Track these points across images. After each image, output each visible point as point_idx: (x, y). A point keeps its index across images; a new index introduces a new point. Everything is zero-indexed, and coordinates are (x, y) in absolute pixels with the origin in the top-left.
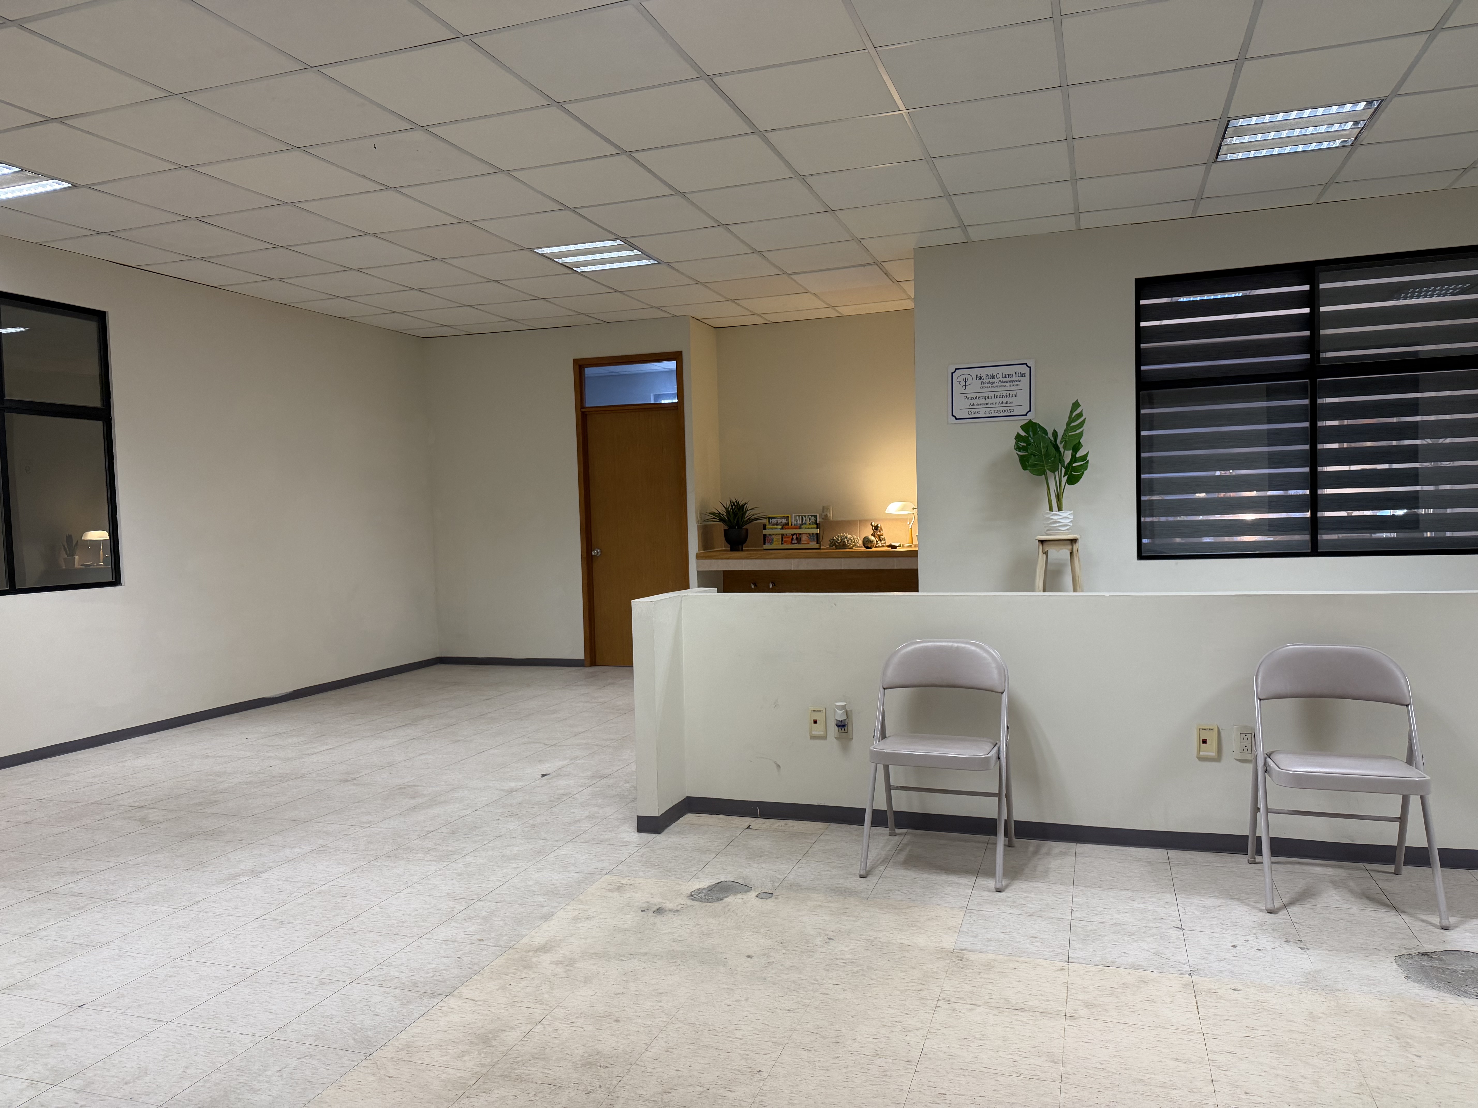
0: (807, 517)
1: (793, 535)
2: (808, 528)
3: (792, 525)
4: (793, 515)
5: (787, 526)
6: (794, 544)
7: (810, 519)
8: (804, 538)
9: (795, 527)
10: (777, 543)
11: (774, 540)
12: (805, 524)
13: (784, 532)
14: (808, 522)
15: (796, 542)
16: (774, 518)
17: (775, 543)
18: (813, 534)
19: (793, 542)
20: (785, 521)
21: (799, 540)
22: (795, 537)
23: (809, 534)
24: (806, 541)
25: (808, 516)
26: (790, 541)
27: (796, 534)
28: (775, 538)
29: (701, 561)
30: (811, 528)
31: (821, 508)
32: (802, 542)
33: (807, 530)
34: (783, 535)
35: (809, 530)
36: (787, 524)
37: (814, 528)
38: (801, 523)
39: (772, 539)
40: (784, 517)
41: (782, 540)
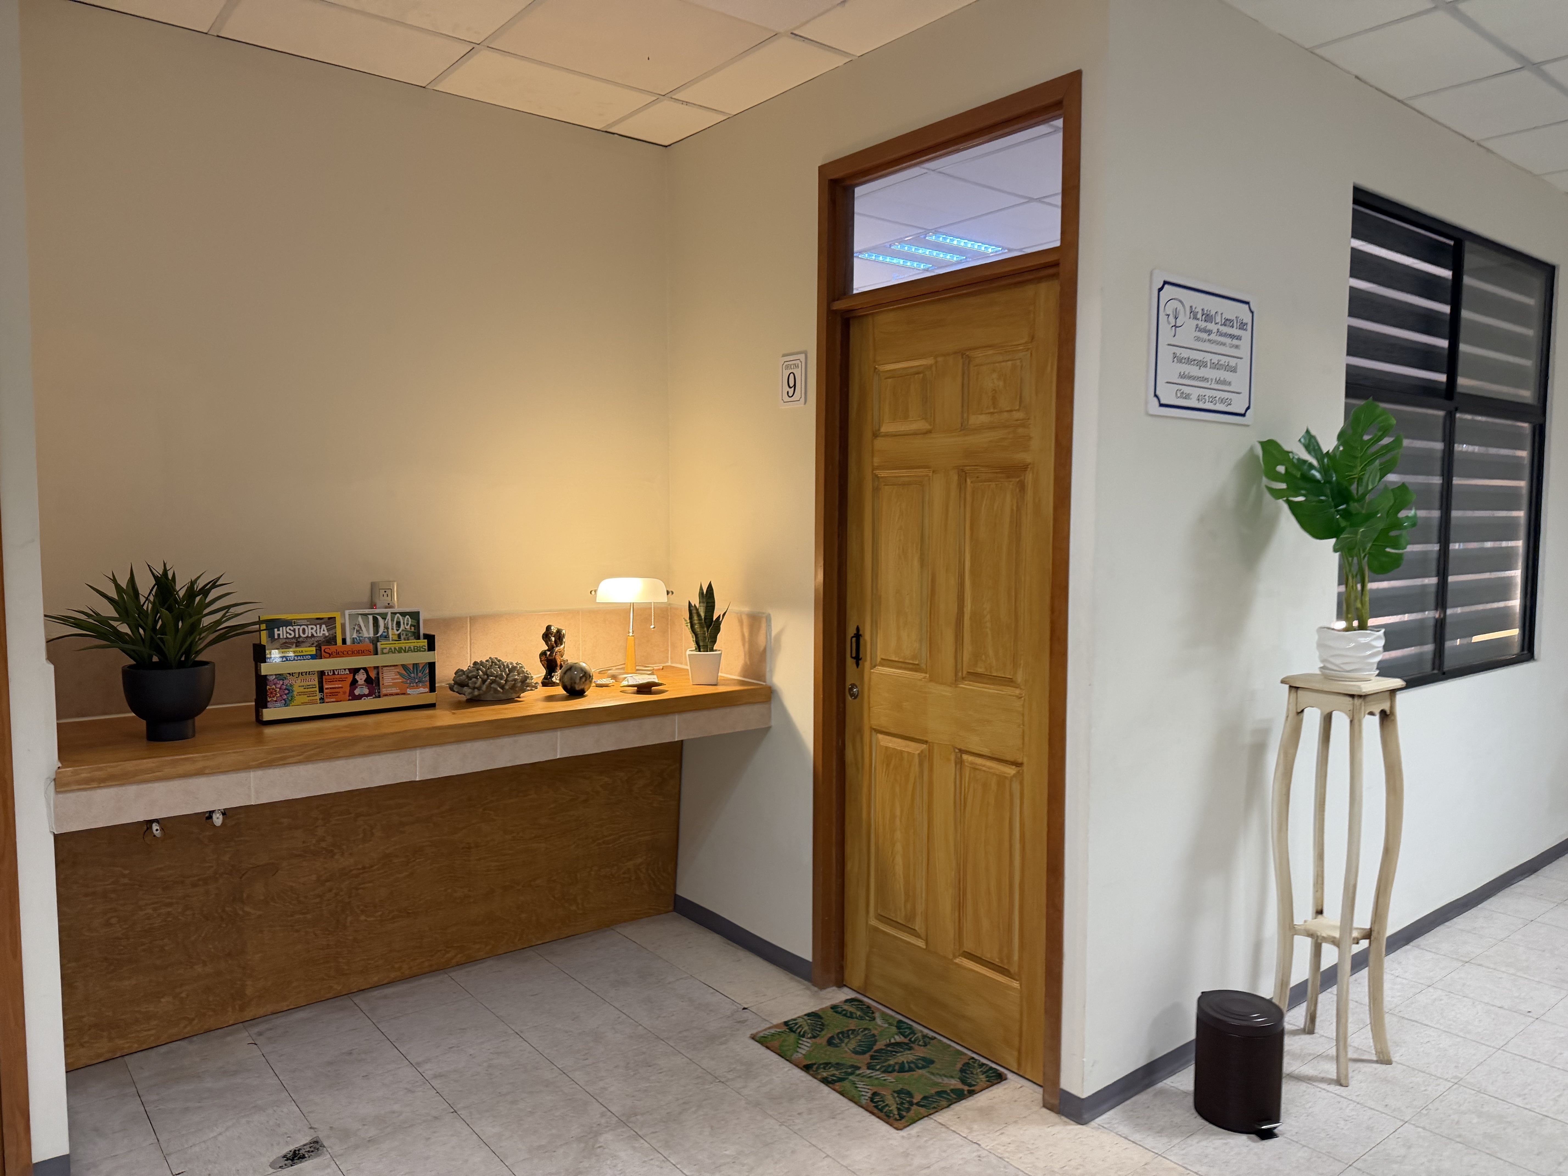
0: (389, 617)
1: (355, 671)
2: (400, 650)
3: (344, 641)
4: (347, 612)
5: (332, 648)
6: (360, 697)
7: (398, 624)
8: (389, 679)
9: (357, 647)
10: (305, 699)
11: (297, 689)
12: (386, 637)
13: (326, 664)
14: (393, 633)
15: (366, 691)
16: (287, 623)
17: (299, 699)
18: (415, 665)
19: (357, 692)
20: (322, 632)
21: (374, 683)
22: (361, 677)
23: (404, 666)
24: (395, 685)
25: (394, 614)
26: (347, 689)
27: (365, 669)
28: (298, 686)
29: (61, 796)
30: (410, 650)
31: (369, 586)
32: (384, 691)
33: (397, 655)
34: (322, 674)
35: (403, 655)
36: (331, 640)
37: (418, 650)
38: (372, 635)
39: (289, 690)
40: (319, 621)
41: (321, 690)
